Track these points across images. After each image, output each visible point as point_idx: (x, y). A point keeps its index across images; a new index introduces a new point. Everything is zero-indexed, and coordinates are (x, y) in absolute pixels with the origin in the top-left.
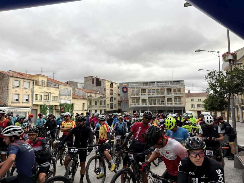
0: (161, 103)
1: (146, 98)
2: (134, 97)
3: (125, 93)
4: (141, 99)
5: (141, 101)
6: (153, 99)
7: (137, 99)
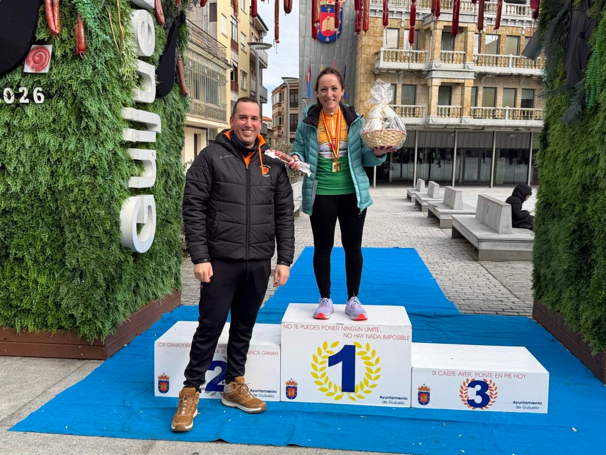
0: (519, 108)
1: (460, 75)
2: (398, 71)
3: (326, 46)
4: (436, 82)
5: (435, 91)
6: (487, 86)
7: (406, 80)
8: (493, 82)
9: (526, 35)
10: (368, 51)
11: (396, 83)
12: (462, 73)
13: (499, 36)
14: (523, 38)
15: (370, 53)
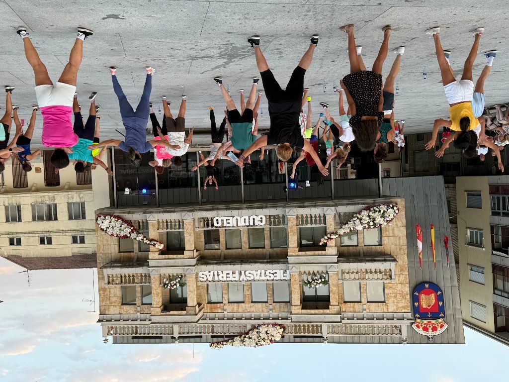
6: (261, 249)
7: (355, 250)
8: (254, 253)
9: (221, 304)
10: (402, 278)
11: (365, 247)
12: (303, 262)
13: (252, 302)
14: (225, 302)
15: (399, 276)
